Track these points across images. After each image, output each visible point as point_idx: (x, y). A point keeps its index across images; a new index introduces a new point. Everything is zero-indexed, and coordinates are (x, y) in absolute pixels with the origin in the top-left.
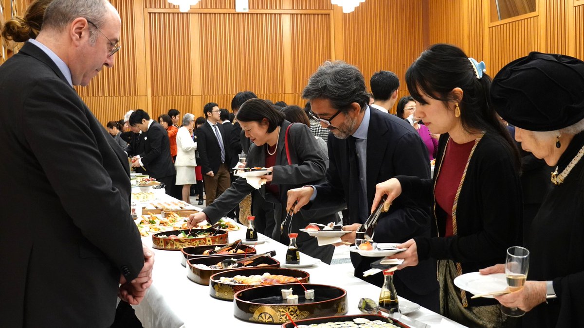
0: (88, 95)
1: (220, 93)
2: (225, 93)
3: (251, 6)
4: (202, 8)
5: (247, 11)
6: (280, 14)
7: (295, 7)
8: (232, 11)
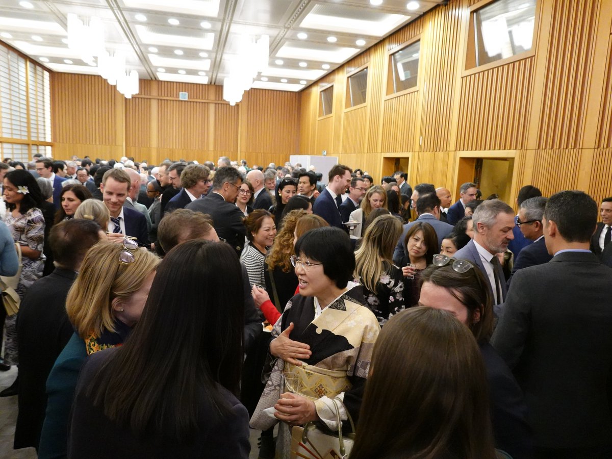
0: (86, 143)
1: (168, 147)
2: (171, 147)
3: (190, 97)
4: (159, 96)
5: (187, 99)
6: (208, 103)
7: (217, 99)
8: (177, 99)
